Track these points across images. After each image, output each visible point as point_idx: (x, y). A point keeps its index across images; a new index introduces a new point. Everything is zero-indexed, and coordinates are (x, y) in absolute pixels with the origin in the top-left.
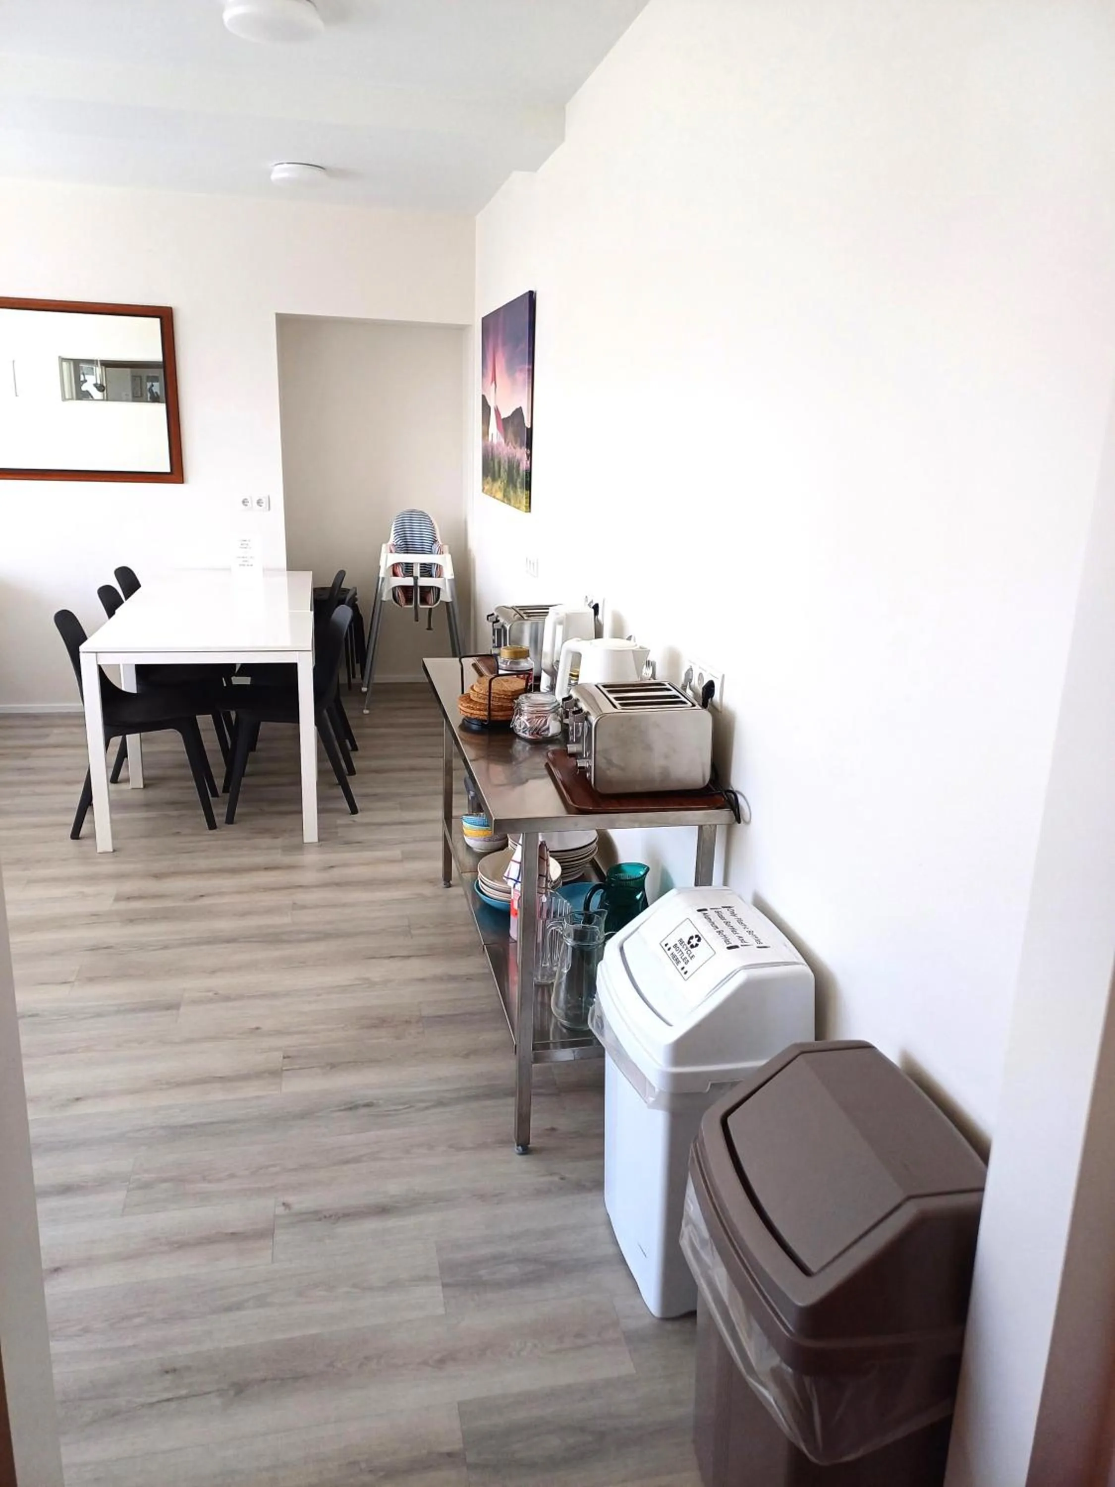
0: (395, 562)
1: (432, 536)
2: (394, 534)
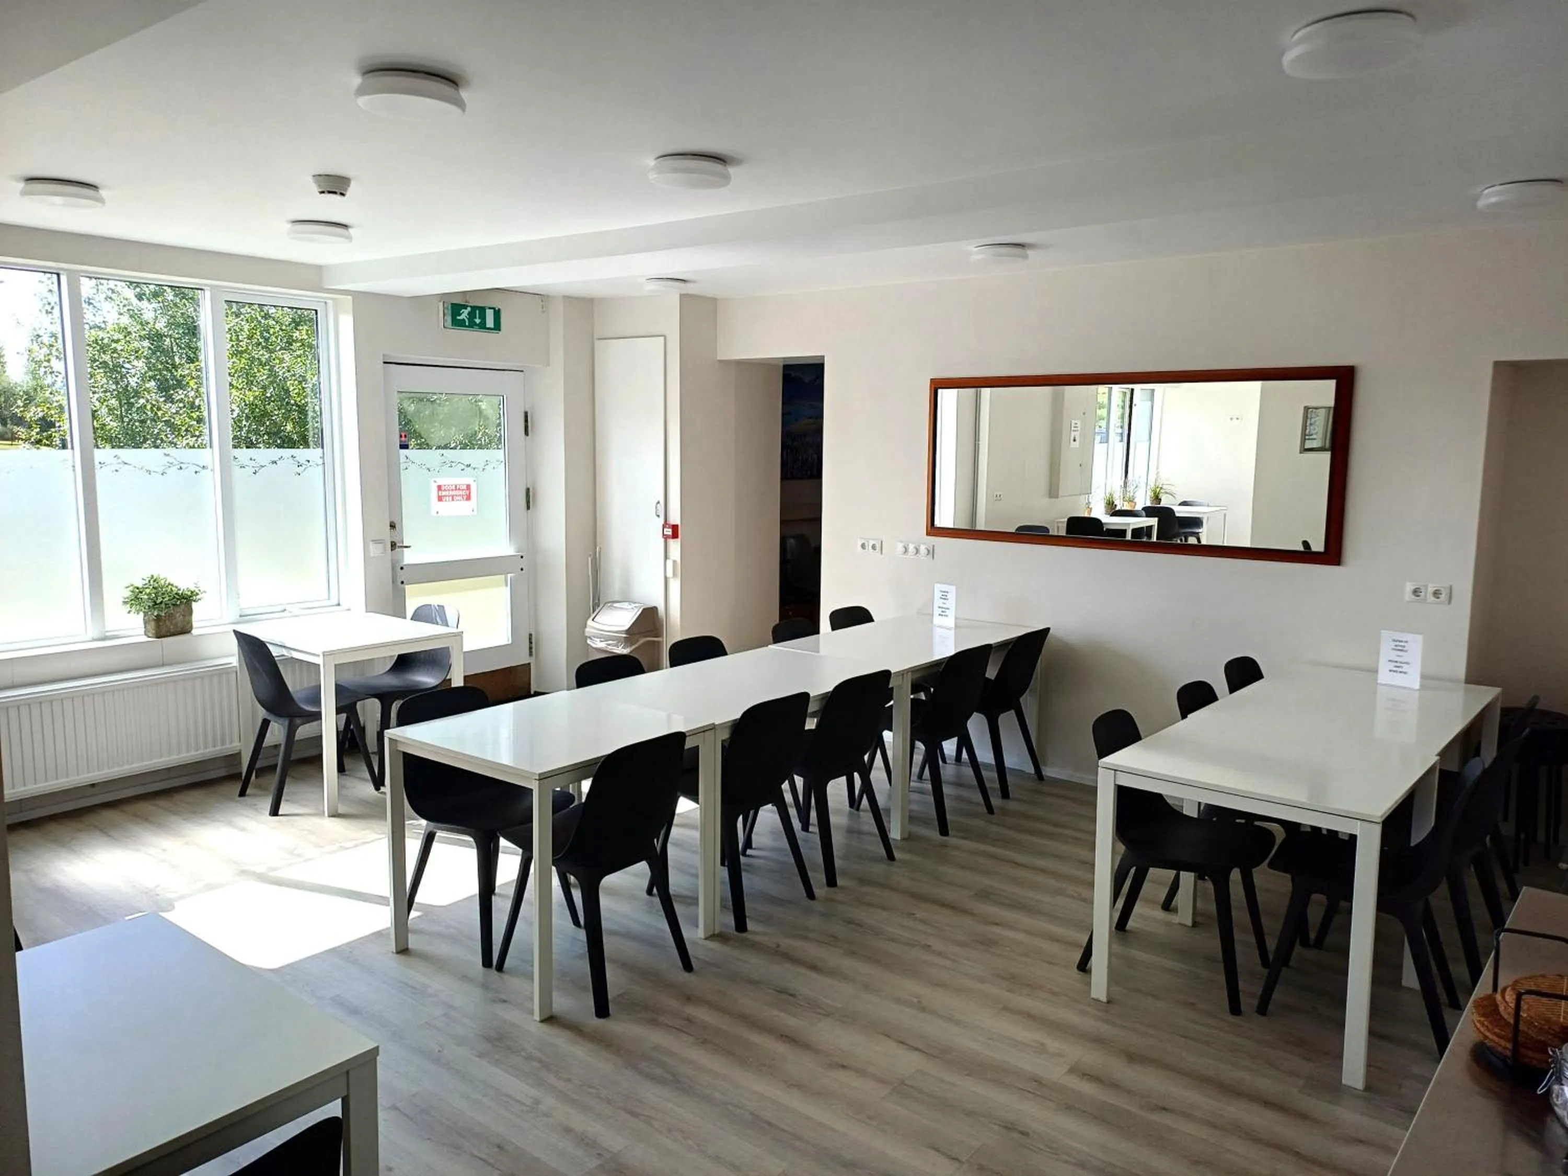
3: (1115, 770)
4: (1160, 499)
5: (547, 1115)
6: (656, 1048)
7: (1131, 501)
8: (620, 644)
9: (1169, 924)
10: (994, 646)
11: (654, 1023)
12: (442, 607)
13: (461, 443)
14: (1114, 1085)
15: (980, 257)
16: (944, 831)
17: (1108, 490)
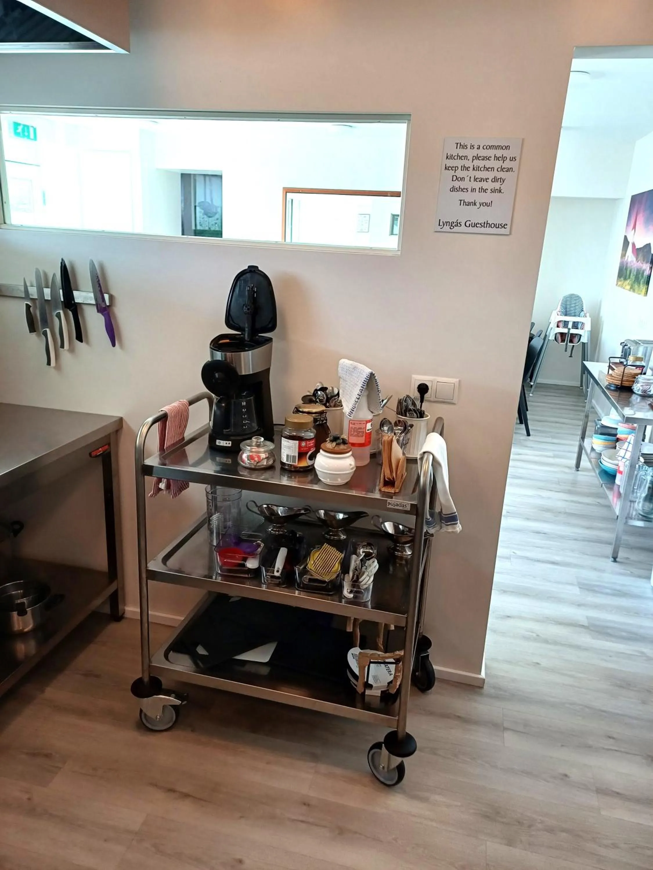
0: (559, 320)
1: (581, 307)
2: (560, 305)
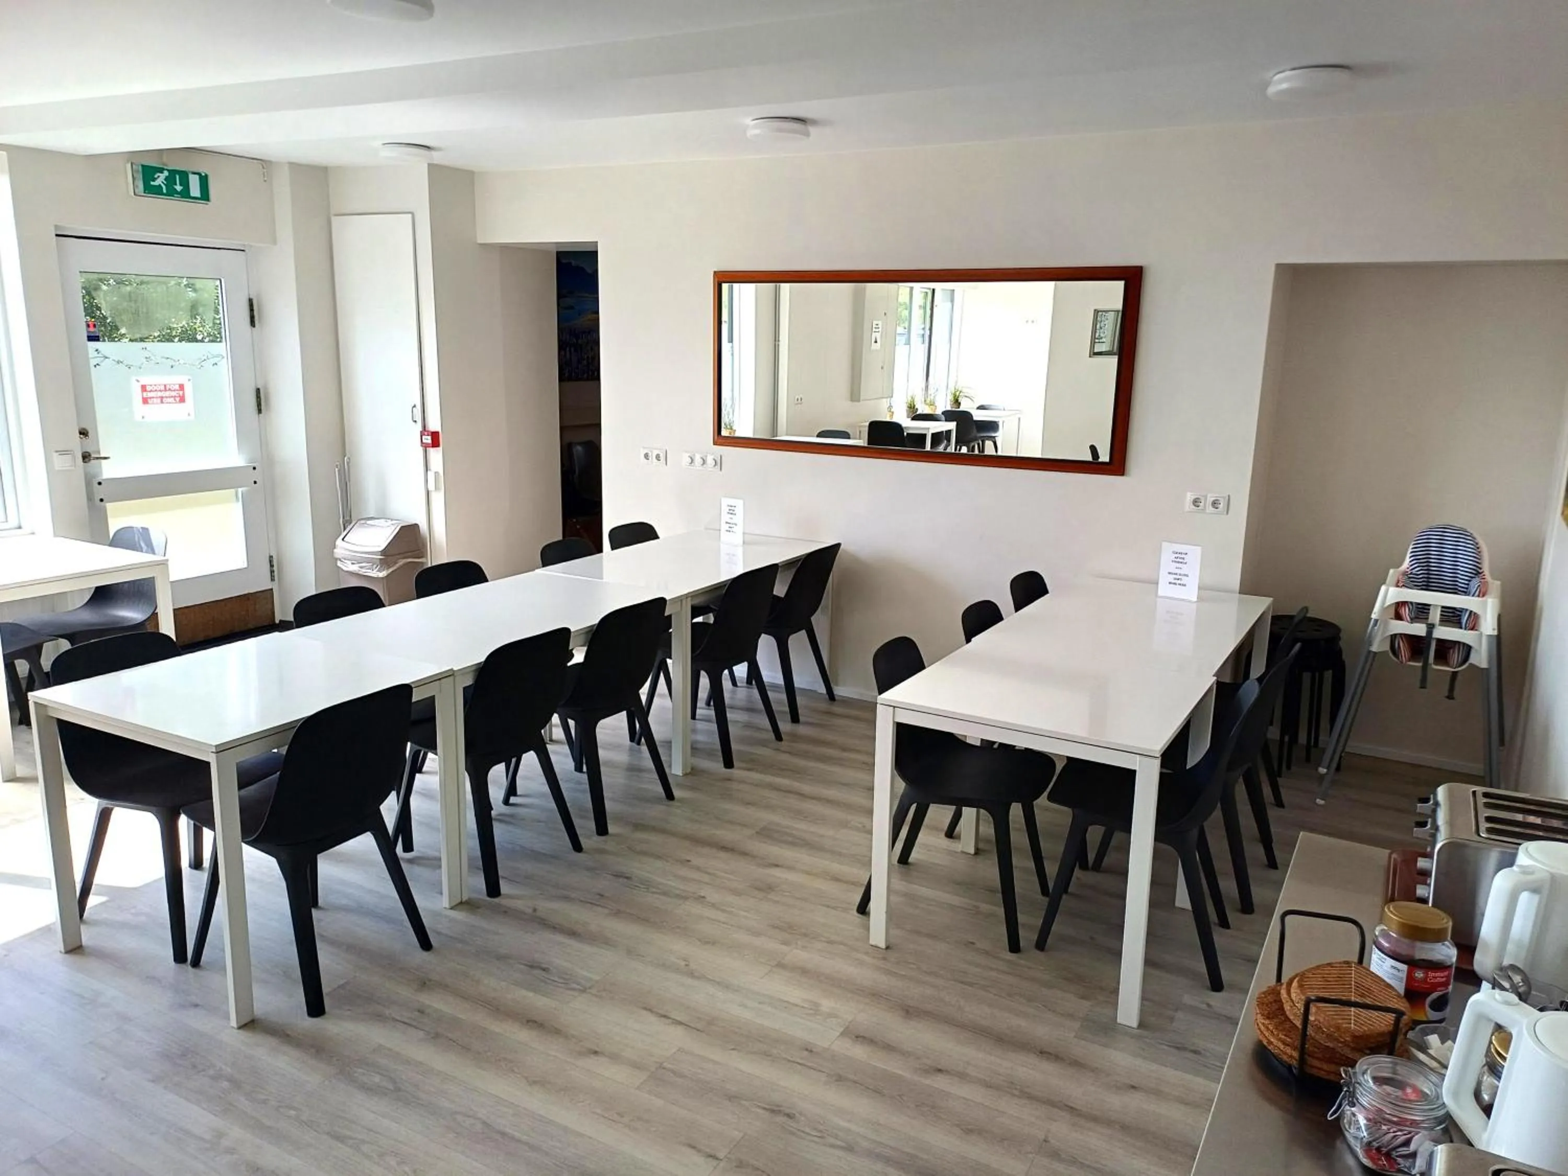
0: (1401, 600)
1: (1474, 565)
2: (1411, 557)
3: (894, 707)
4: (960, 404)
5: (230, 1151)
6: (379, 1049)
7: (932, 404)
8: (375, 566)
9: (952, 853)
10: (780, 565)
11: (380, 1018)
12: (145, 530)
13: (209, 335)
14: (889, 1048)
15: (757, 131)
16: (729, 763)
17: (910, 394)
